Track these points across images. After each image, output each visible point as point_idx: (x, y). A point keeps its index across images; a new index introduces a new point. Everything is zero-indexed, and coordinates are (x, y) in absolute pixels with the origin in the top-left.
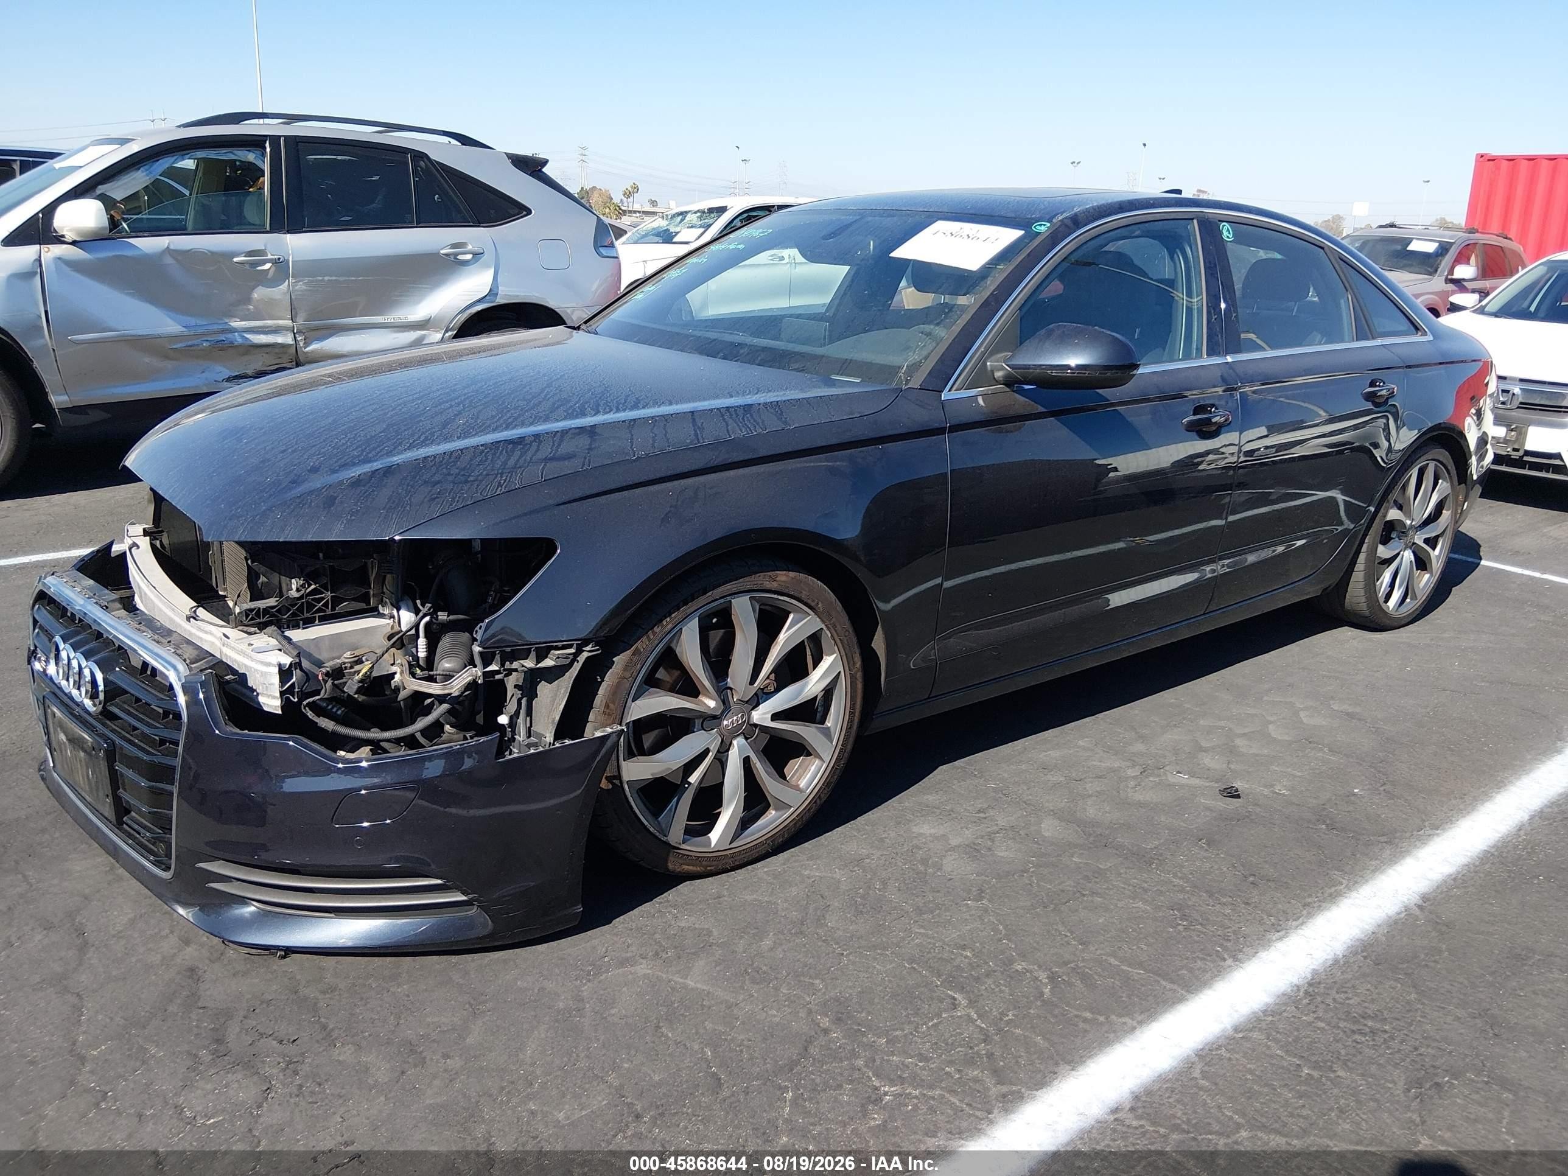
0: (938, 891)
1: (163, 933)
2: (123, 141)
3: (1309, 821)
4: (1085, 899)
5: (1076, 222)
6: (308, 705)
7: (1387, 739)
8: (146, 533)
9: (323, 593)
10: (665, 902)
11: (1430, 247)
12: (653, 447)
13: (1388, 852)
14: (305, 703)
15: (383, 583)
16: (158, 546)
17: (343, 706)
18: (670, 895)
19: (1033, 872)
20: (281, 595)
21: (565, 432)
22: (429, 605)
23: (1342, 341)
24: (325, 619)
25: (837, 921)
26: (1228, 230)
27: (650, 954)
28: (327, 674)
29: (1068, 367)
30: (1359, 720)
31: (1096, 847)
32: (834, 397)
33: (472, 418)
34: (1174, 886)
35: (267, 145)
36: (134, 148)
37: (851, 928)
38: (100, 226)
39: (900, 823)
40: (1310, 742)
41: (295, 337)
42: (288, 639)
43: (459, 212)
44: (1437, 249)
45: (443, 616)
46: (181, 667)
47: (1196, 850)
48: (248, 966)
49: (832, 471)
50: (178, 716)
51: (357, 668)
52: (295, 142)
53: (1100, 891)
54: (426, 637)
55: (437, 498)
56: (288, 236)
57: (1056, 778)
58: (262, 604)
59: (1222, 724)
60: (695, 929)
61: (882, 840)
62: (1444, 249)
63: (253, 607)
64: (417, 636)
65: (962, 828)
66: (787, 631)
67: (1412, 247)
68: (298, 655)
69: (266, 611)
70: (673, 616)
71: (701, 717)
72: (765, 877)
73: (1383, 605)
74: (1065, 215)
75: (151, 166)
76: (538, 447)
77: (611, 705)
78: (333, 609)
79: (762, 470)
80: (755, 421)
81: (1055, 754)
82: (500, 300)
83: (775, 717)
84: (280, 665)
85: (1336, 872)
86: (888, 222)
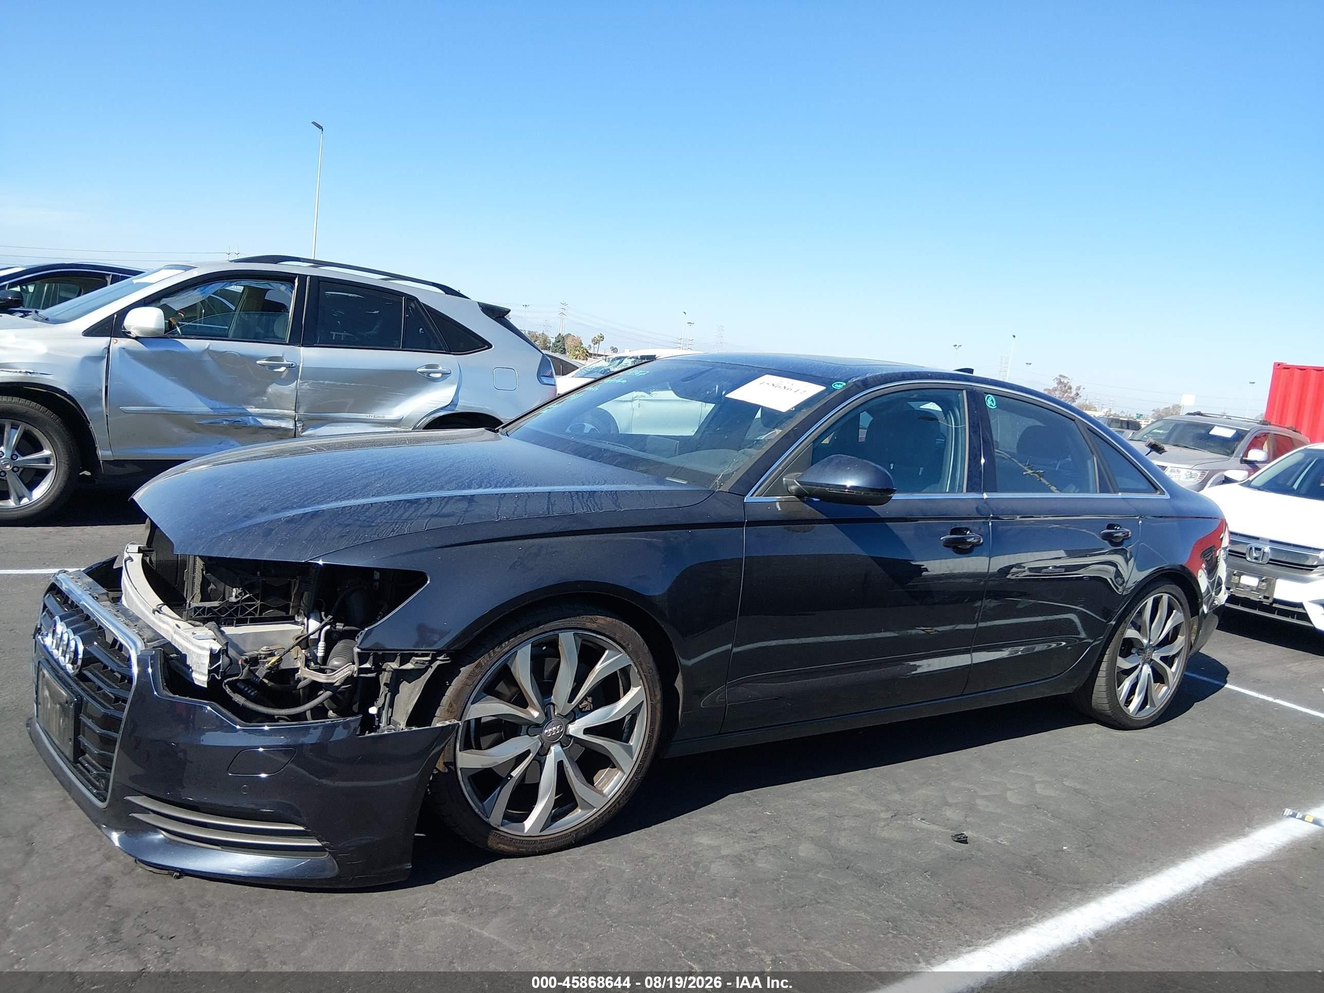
0: (701, 888)
1: (92, 850)
2: (187, 268)
3: (1019, 867)
4: (819, 905)
5: (865, 384)
6: (228, 683)
7: (1102, 811)
8: (140, 550)
9: (255, 601)
10: (481, 872)
11: (1229, 433)
12: (514, 514)
13: (1078, 896)
14: (226, 681)
15: (302, 598)
16: (148, 561)
17: (256, 689)
18: (487, 868)
19: (782, 881)
20: (224, 599)
21: (451, 498)
22: (330, 617)
23: (1088, 492)
24: (255, 621)
25: (614, 901)
26: (992, 400)
27: (460, 909)
28: (246, 661)
29: (844, 487)
30: (1084, 795)
31: (840, 868)
32: (661, 492)
33: (387, 483)
34: (894, 904)
35: (296, 281)
36: (195, 274)
37: (624, 907)
38: (158, 327)
39: (685, 833)
40: (1038, 808)
41: (295, 424)
42: (222, 633)
43: (436, 342)
44: (1234, 435)
45: (340, 626)
46: (140, 644)
47: (919, 879)
48: (150, 881)
49: (649, 544)
50: (131, 680)
51: (269, 659)
52: (317, 280)
53: (832, 901)
54: (325, 640)
55: (346, 535)
56: (302, 348)
57: (821, 813)
58: (207, 604)
59: (969, 786)
60: (499, 894)
61: (667, 845)
62: (1240, 436)
63: (201, 606)
64: (319, 640)
65: (734, 842)
66: (602, 663)
67: (1214, 432)
68: (227, 644)
69: (210, 609)
70: (511, 640)
71: (525, 724)
72: (566, 862)
73: (1124, 708)
74: (858, 378)
75: (205, 288)
76: (429, 506)
77: (454, 705)
78: (261, 614)
79: (594, 539)
80: (595, 503)
81: (825, 795)
82: (459, 409)
83: (587, 731)
84: (211, 650)
85: (1030, 908)
86: (731, 372)
